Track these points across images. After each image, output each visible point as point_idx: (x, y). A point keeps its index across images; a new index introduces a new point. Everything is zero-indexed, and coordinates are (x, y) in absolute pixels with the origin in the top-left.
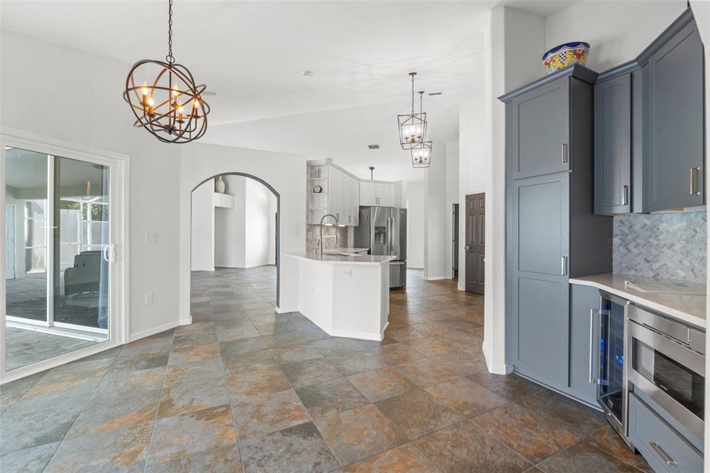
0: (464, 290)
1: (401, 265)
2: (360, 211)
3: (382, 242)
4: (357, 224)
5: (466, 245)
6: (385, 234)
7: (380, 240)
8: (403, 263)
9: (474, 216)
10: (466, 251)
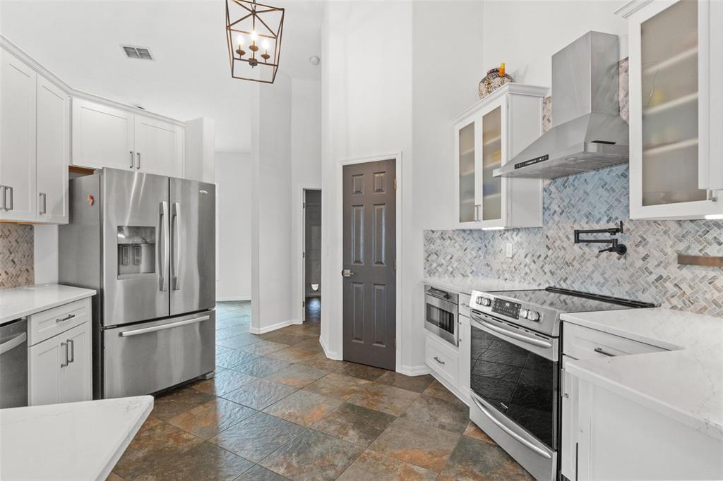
0: (342, 359)
1: (202, 323)
2: (71, 183)
3: (143, 267)
4: (64, 218)
5: (345, 267)
6: (153, 245)
7: (137, 262)
8: (207, 317)
9: (362, 209)
10: (345, 279)
